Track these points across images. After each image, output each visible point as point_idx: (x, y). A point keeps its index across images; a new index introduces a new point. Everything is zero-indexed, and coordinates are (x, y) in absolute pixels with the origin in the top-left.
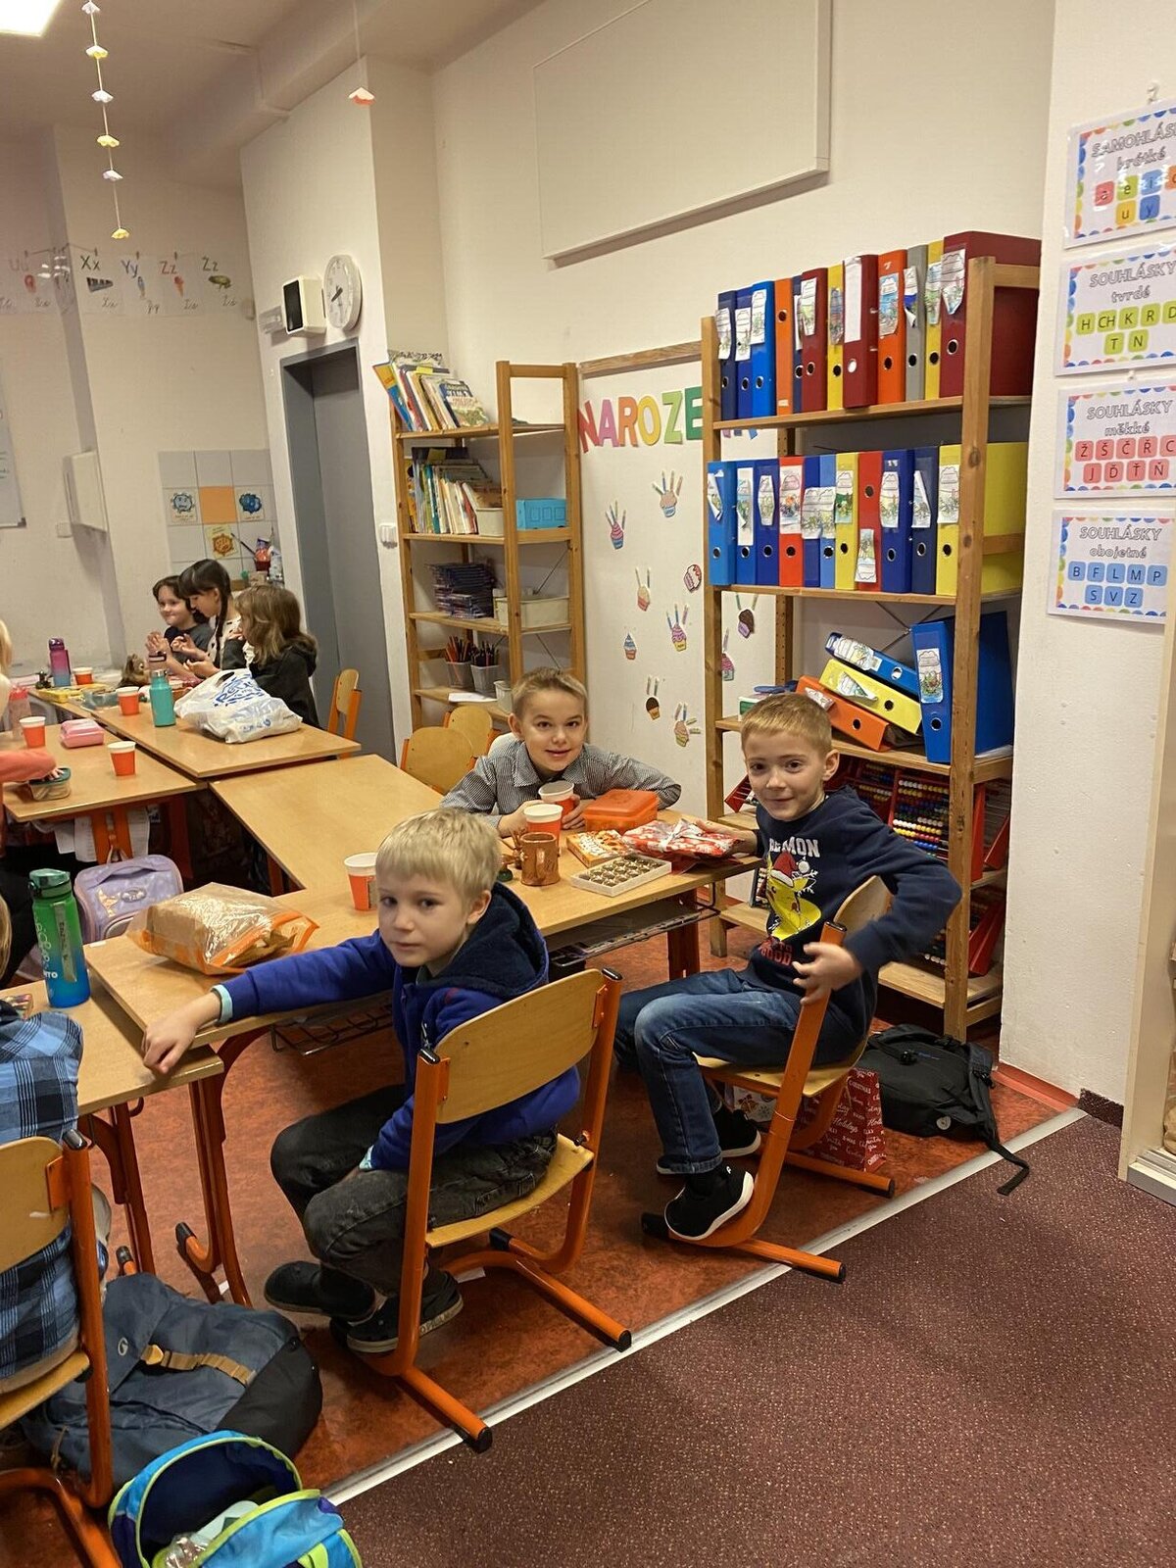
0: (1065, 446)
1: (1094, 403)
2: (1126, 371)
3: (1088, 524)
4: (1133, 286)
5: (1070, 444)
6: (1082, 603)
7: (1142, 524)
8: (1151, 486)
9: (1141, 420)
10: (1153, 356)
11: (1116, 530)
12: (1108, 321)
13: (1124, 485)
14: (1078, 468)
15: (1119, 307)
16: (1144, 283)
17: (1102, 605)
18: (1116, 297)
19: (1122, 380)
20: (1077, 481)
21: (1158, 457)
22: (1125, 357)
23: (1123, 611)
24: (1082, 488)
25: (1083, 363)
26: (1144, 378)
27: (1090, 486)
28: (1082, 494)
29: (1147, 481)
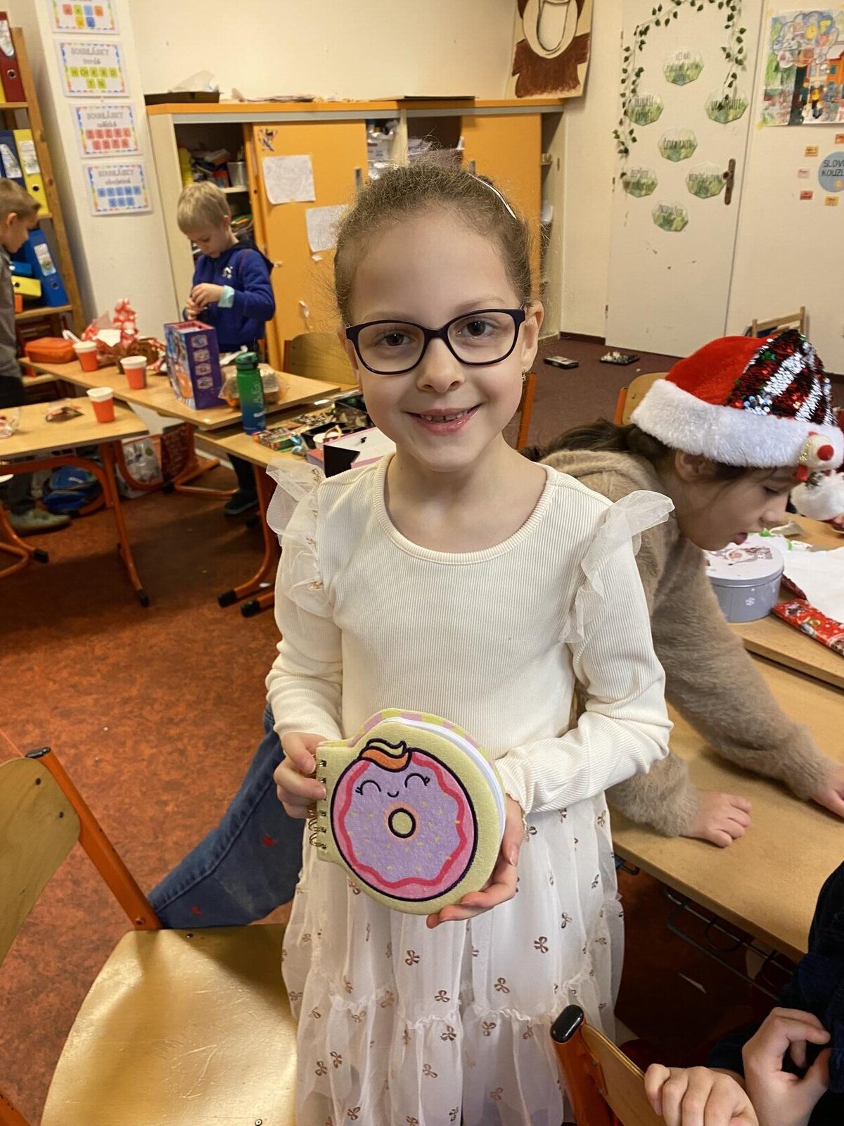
0: (79, 133)
1: (88, 111)
2: (98, 97)
3: (100, 170)
4: (93, 58)
5: (82, 131)
6: (108, 207)
7: (125, 168)
8: (124, 151)
9: (112, 121)
10: (110, 92)
11: (114, 172)
12: (85, 73)
13: (112, 151)
14: (89, 143)
15: (88, 66)
16: (98, 57)
17: (118, 207)
18: (86, 61)
19: (97, 102)
20: (91, 149)
21: (124, 138)
22: (97, 91)
23: (128, 208)
24: (94, 153)
25: (79, 91)
26: (108, 101)
27: (97, 151)
28: (94, 155)
29: (121, 149)
